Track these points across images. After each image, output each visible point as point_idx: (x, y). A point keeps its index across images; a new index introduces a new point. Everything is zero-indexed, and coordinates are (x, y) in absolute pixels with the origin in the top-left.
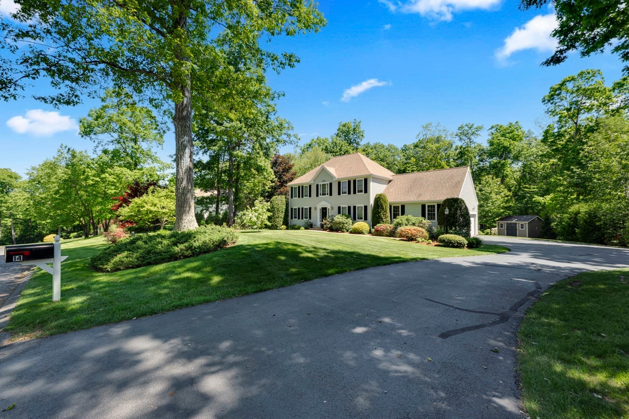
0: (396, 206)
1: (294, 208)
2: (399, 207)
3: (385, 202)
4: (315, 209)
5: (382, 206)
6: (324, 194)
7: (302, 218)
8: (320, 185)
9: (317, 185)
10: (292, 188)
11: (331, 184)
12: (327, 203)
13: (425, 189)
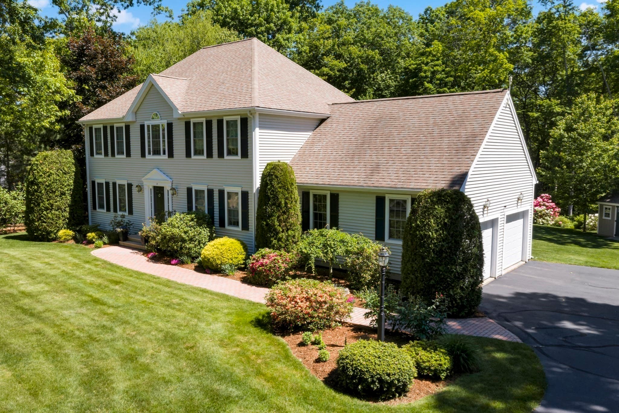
0: (320, 195)
1: (98, 181)
2: (325, 197)
3: (284, 187)
4: (140, 188)
5: (276, 198)
6: (157, 152)
7: (115, 211)
8: (148, 126)
9: (142, 127)
10: (91, 129)
11: (170, 126)
12: (164, 177)
13: (393, 151)
